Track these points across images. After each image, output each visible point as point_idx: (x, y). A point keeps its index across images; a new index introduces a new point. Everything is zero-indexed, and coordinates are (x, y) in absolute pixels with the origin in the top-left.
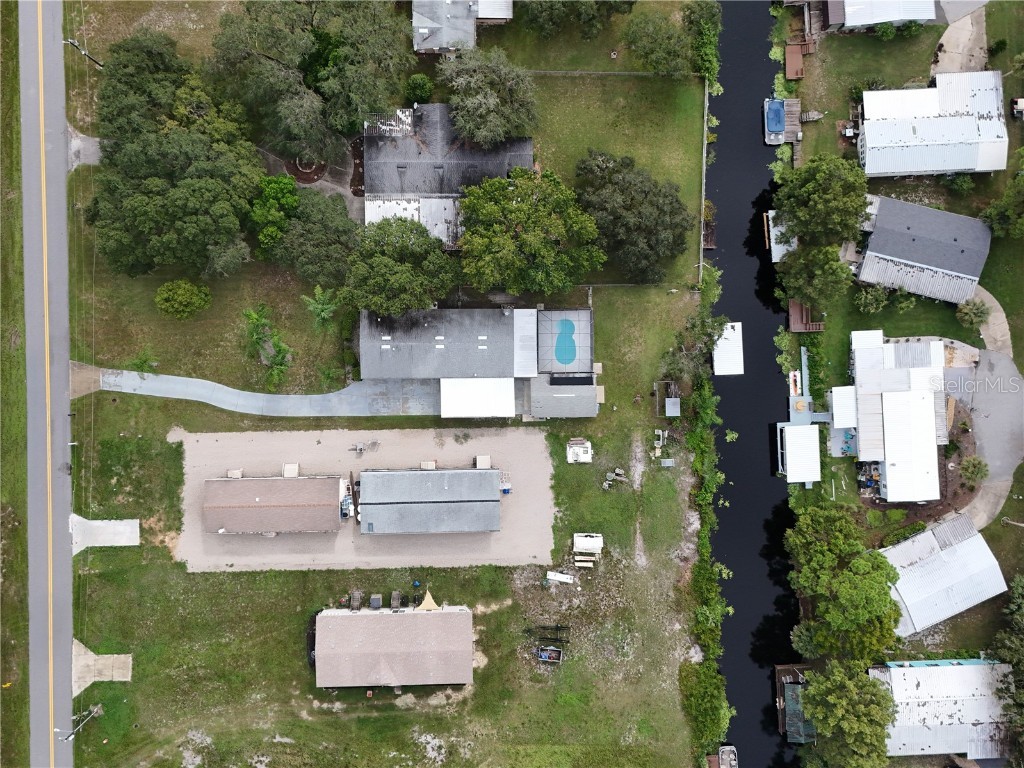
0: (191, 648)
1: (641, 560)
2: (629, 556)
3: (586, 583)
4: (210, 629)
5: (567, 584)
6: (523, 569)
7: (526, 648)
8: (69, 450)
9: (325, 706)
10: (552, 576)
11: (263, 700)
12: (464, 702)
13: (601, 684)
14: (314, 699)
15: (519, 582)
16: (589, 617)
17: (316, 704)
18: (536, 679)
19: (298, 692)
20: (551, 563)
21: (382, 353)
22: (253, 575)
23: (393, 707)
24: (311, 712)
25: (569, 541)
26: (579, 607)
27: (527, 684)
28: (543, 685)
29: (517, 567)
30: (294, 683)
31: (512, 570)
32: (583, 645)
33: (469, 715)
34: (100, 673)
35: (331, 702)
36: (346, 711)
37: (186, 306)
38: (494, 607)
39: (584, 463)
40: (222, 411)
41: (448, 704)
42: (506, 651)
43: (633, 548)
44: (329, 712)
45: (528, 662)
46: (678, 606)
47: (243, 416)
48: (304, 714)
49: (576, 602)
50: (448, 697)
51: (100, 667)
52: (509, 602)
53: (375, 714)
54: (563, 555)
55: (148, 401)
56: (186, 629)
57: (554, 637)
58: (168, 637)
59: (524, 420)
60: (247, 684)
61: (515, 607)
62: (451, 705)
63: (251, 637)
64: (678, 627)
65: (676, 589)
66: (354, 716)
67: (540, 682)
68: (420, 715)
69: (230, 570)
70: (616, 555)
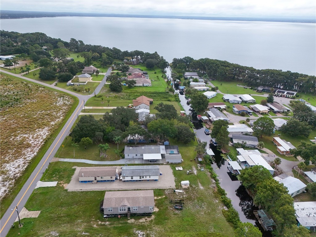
0: (61, 209)
1: (202, 188)
2: (198, 186)
3: (187, 192)
4: (69, 205)
5: (181, 192)
6: (168, 189)
7: (171, 207)
9: (103, 223)
10: (176, 190)
11: (81, 222)
12: (152, 221)
13: (197, 215)
15: (166, 192)
16: (189, 199)
17: (100, 222)
19: (94, 219)
20: (175, 188)
22: (87, 192)
23: (127, 223)
24: (98, 225)
25: (180, 184)
26: (186, 197)
27: (172, 216)
28: (178, 216)
29: (166, 189)
30: (93, 217)
31: (164, 190)
32: (189, 206)
33: (154, 224)
34: (28, 216)
35: (105, 222)
36: (110, 225)
38: (160, 198)
39: (181, 170)
41: (146, 221)
42: (165, 207)
44: (104, 225)
45: (172, 210)
46: (216, 197)
48: (95, 226)
49: (184, 196)
50: (146, 219)
51: (28, 214)
52: (164, 196)
53: (120, 225)
54: (179, 186)
56: (61, 205)
57: (180, 203)
58: (55, 206)
59: (164, 164)
60: (77, 217)
61: (166, 198)
62: (147, 222)
64: (217, 201)
65: (214, 193)
66: (112, 226)
67: (176, 215)
68: (136, 225)
69: (81, 191)
70: (194, 186)
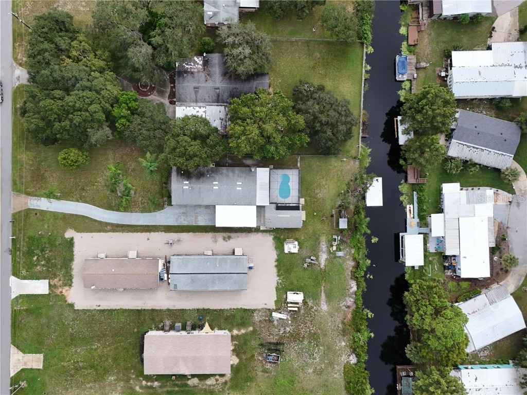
0: (76, 351)
1: (324, 307)
2: (318, 304)
3: (294, 319)
4: (86, 341)
5: (283, 319)
6: (259, 310)
7: (260, 354)
8: (11, 241)
9: (149, 384)
10: (275, 315)
11: (115, 380)
12: (226, 383)
13: (301, 375)
14: (143, 380)
15: (257, 318)
16: (295, 338)
17: (144, 383)
18: (265, 371)
19: (134, 376)
20: (274, 308)
21: (183, 190)
22: (111, 311)
23: (186, 385)
24: (141, 387)
25: (285, 296)
26: (289, 332)
27: (260, 374)
28: (269, 374)
29: (256, 310)
30: (132, 371)
31: (253, 311)
32: (291, 353)
33: (228, 390)
34: (25, 364)
35: (152, 382)
36: (161, 387)
37: (75, 162)
38: (243, 331)
39: (294, 253)
40: (96, 221)
41: (216, 384)
42: (249, 356)
43: (319, 301)
44: (151, 387)
45: (261, 362)
46: (344, 332)
47: (107, 224)
48: (137, 388)
49: (288, 329)
50: (217, 380)
51: (26, 361)
52: (251, 329)
53: (177, 389)
54: (281, 304)
55: (55, 215)
56: (73, 340)
57: (275, 348)
58: (63, 345)
59: (261, 229)
60: (107, 371)
61: (254, 332)
62: (219, 384)
63: (109, 345)
64: (343, 344)
65: (343, 323)
66: (165, 389)
67: (267, 373)
68: (201, 390)
69: (98, 308)
70: (310, 304)
